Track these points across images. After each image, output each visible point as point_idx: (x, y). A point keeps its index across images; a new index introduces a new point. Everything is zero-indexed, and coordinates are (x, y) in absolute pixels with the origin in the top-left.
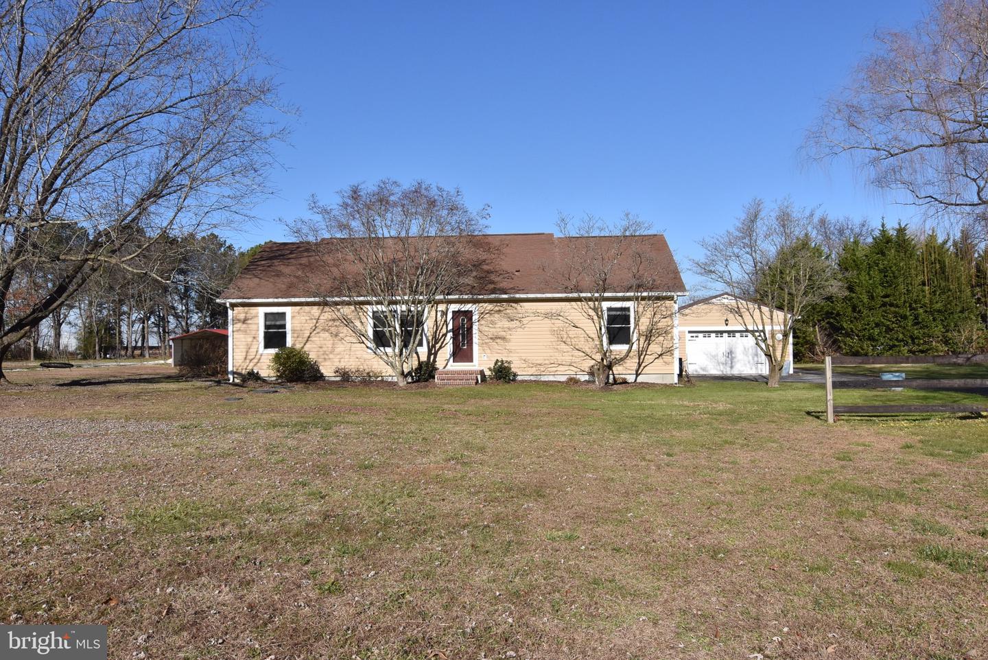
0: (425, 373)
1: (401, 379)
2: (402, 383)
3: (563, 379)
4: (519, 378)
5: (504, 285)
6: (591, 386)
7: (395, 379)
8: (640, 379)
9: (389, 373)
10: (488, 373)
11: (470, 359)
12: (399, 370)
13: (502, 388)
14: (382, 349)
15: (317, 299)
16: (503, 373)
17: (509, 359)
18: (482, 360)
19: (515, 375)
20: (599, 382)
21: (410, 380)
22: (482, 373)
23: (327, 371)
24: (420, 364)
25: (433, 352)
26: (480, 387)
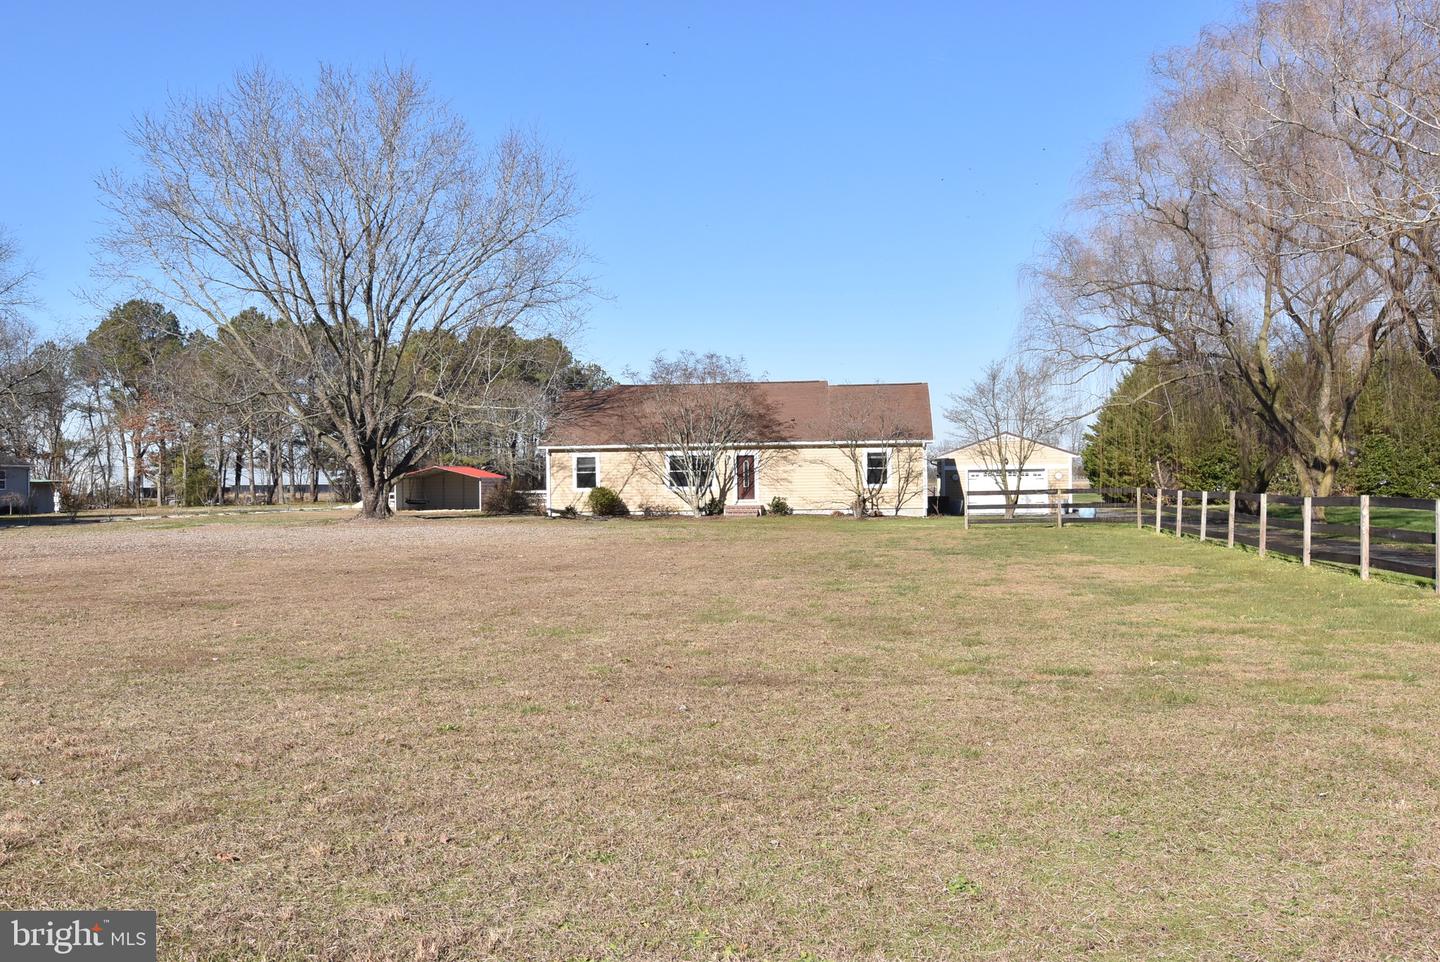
0: (715, 509)
1: (697, 512)
2: (697, 515)
3: (829, 513)
4: (794, 512)
5: (785, 434)
6: (852, 518)
7: (692, 514)
8: (900, 513)
9: (687, 509)
10: (767, 508)
11: (753, 497)
12: (695, 505)
13: (779, 518)
14: (681, 488)
15: (625, 446)
16: (780, 508)
17: (784, 496)
18: (763, 496)
19: (792, 510)
20: (857, 513)
21: (704, 513)
22: (762, 507)
23: (633, 508)
24: (713, 499)
25: (723, 493)
26: (761, 518)
